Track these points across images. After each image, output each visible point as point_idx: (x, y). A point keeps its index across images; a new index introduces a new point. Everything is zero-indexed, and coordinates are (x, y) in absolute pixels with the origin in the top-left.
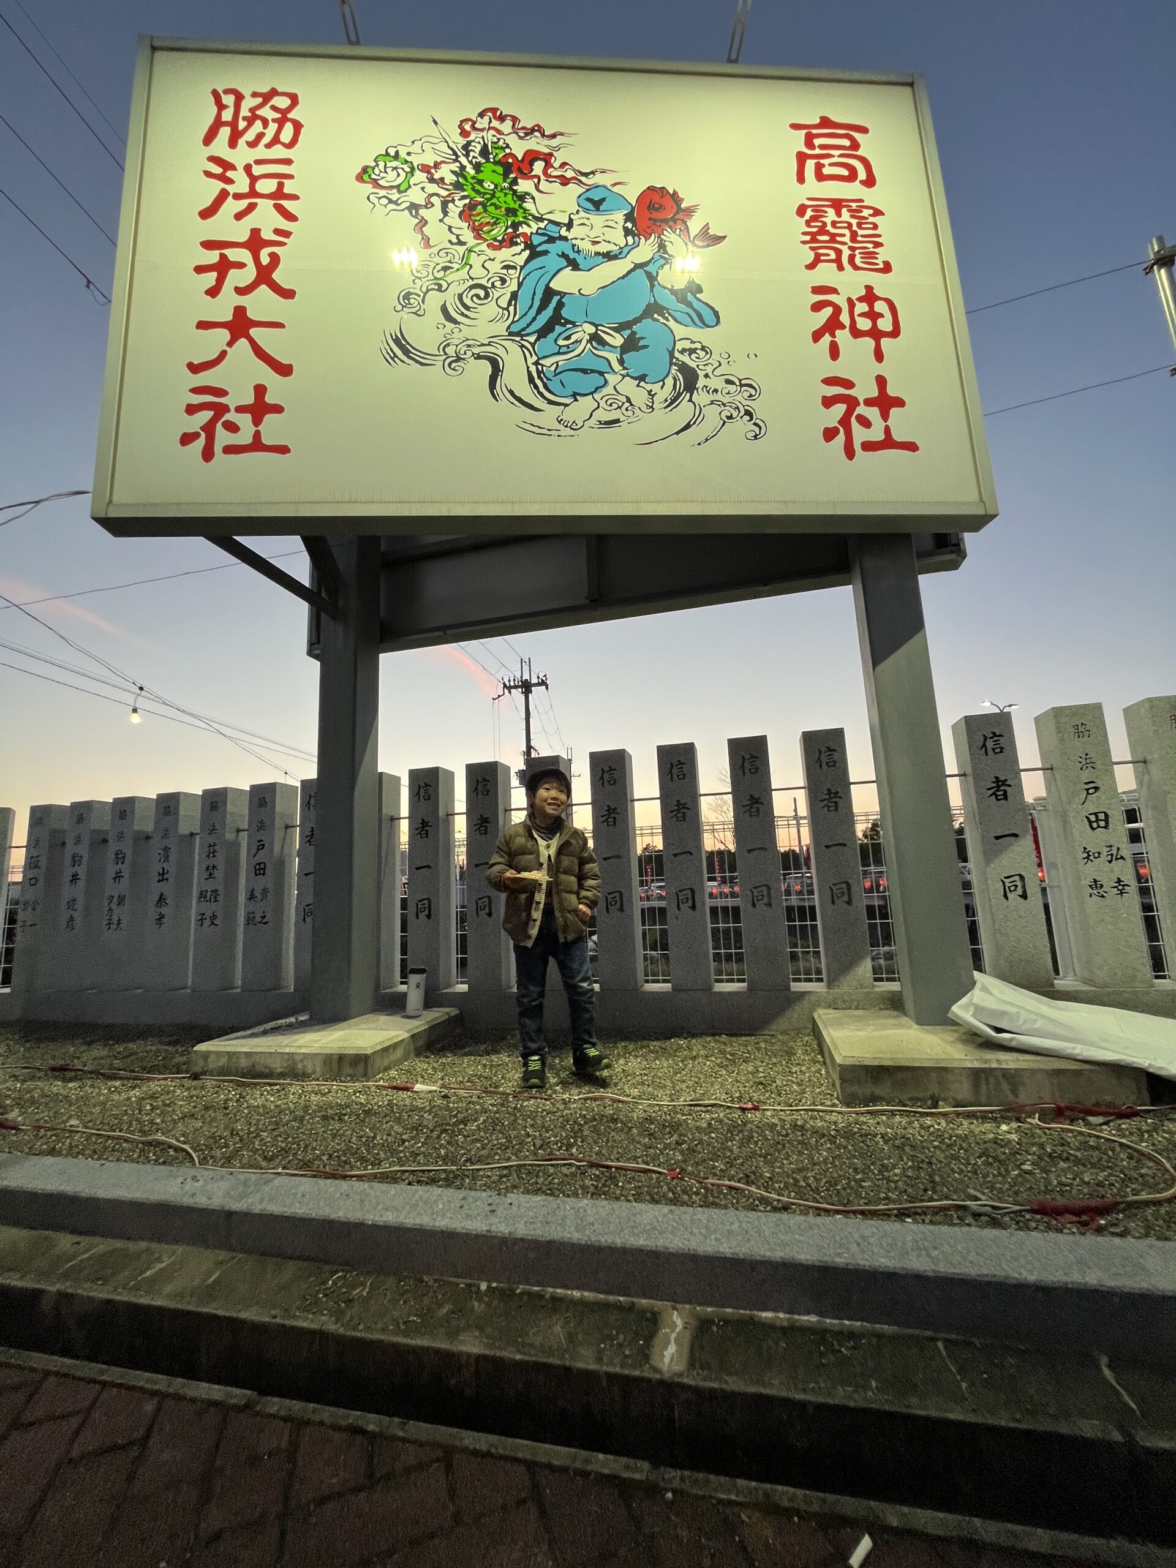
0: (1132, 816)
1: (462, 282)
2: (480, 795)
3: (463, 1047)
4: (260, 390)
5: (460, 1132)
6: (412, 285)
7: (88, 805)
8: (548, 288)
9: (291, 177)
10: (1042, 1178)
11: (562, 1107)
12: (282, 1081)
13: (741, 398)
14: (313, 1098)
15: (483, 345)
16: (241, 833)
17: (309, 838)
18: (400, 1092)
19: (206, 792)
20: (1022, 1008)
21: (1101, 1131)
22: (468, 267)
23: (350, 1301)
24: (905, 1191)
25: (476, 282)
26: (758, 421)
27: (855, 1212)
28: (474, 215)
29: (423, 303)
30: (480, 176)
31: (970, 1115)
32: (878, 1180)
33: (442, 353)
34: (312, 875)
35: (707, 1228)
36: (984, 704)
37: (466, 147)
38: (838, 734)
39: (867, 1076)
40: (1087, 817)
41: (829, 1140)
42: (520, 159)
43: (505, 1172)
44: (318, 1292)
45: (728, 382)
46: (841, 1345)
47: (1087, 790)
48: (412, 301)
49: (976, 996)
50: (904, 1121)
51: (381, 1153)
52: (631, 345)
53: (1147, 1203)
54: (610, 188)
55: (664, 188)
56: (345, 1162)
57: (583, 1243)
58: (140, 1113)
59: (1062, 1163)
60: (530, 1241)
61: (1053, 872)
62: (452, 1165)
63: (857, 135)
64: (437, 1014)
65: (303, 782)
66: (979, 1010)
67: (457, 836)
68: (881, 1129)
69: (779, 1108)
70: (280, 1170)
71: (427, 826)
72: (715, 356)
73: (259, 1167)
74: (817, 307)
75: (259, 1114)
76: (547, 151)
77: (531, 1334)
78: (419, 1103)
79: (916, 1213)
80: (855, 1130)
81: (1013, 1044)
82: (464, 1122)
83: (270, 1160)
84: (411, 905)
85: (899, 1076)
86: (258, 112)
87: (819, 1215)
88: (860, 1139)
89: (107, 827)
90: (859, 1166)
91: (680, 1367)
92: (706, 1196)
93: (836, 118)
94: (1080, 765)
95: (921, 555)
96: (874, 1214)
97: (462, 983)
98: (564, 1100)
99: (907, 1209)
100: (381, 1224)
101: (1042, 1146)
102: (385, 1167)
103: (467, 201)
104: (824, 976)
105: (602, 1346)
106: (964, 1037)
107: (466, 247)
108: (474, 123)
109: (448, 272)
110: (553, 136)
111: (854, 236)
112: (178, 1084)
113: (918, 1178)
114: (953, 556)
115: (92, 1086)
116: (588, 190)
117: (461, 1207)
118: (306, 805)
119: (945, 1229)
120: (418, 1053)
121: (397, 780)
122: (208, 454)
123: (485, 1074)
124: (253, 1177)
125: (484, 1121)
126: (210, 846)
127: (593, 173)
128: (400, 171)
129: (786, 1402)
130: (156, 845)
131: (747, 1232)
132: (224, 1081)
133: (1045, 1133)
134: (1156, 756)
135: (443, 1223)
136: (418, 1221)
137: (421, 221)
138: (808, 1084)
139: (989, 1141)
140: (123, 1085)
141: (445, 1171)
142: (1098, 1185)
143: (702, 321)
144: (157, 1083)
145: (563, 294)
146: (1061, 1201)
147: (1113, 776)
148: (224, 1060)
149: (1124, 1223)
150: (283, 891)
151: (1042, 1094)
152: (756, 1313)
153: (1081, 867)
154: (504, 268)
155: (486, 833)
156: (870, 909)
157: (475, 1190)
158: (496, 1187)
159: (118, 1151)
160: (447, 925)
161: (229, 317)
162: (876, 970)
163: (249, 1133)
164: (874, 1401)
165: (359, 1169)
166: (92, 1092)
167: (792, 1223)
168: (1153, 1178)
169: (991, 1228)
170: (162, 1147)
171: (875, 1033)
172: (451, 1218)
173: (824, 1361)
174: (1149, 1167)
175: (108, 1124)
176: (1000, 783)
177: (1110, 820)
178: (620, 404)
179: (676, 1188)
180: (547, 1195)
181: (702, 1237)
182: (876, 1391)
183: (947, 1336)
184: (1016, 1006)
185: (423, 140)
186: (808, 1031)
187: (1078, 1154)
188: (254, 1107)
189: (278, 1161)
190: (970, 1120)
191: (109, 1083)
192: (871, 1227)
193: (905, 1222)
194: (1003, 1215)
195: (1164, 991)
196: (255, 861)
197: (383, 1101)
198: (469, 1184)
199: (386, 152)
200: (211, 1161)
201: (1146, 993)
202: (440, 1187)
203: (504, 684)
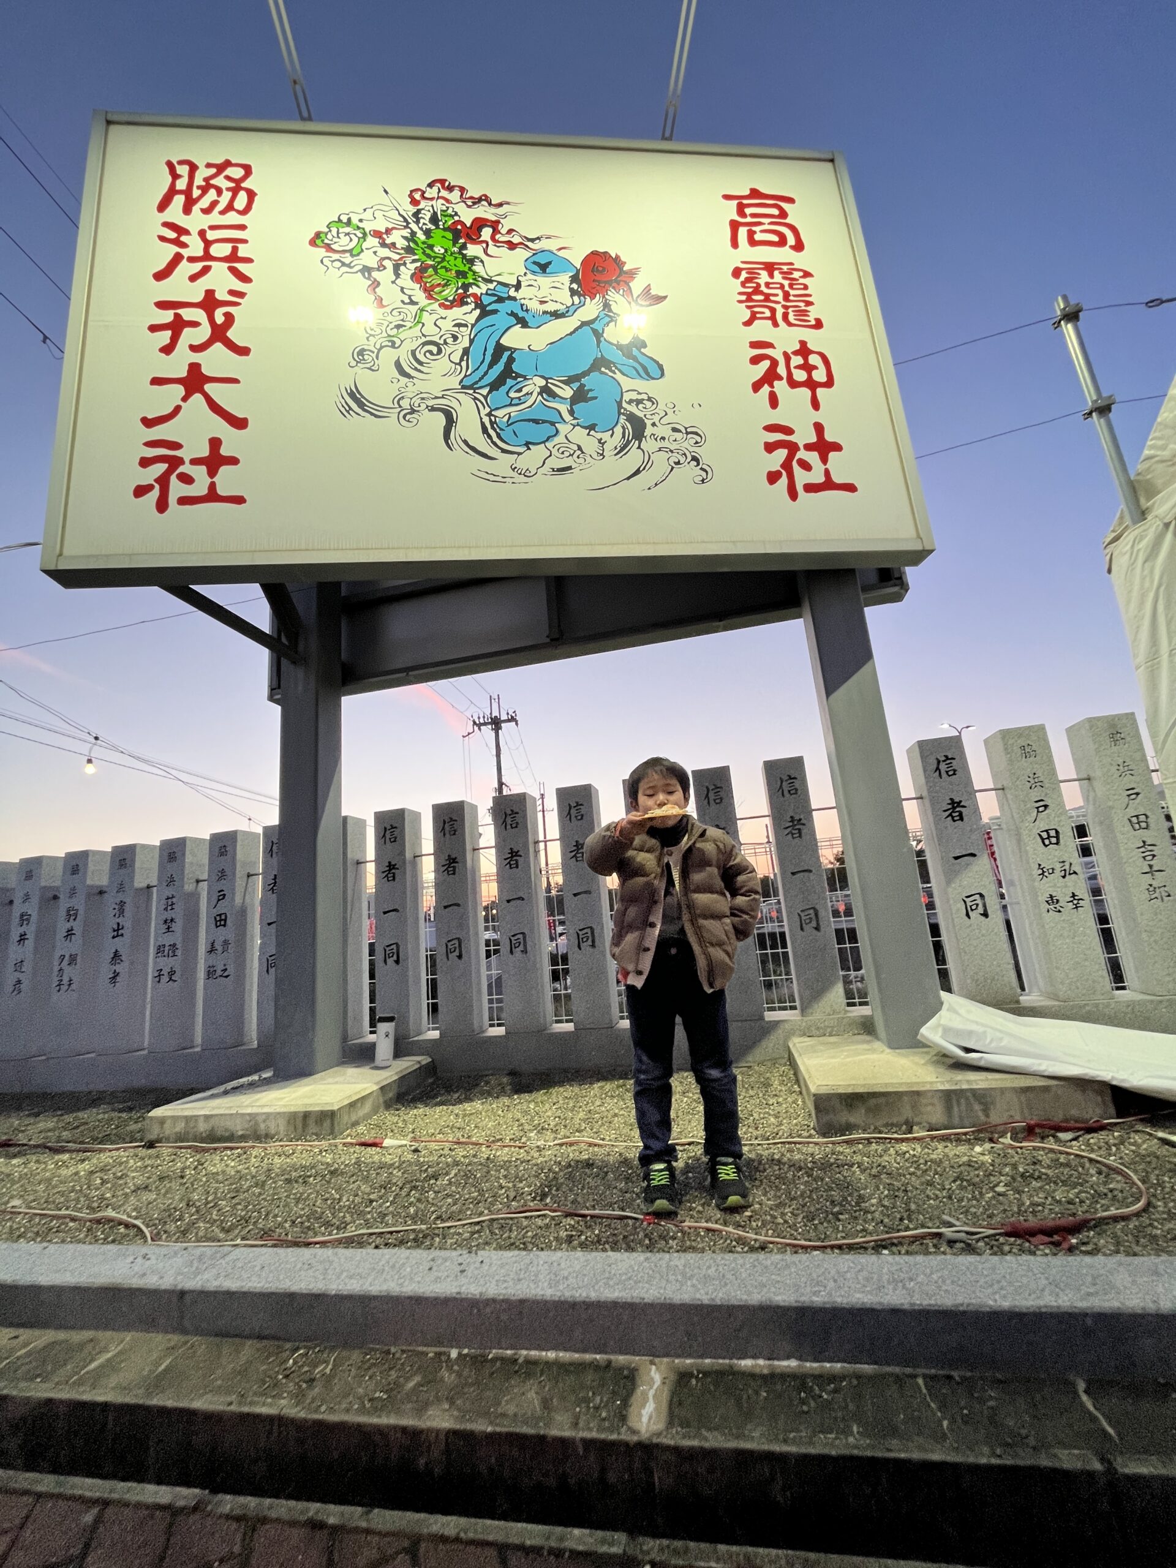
0: (1081, 831)
1: (415, 339)
2: (447, 835)
3: (435, 1096)
4: (215, 443)
5: (431, 1187)
6: (366, 342)
7: (38, 861)
8: (498, 342)
9: (245, 241)
10: (1015, 1199)
11: (536, 1155)
12: (243, 1144)
13: (688, 444)
14: (277, 1160)
15: (436, 398)
16: (201, 884)
17: (272, 886)
18: (369, 1149)
19: (164, 843)
20: (986, 1026)
21: (1071, 1147)
22: (421, 325)
23: (313, 1380)
24: (882, 1222)
25: (428, 339)
26: (704, 467)
27: (832, 1247)
28: (425, 277)
29: (377, 359)
30: (430, 242)
31: (945, 1138)
32: (855, 1211)
33: (396, 406)
34: (274, 925)
35: (684, 1274)
36: (943, 726)
37: (416, 215)
38: (798, 762)
39: (841, 1103)
40: (1040, 835)
41: (806, 1173)
42: (468, 225)
43: (477, 1228)
44: (278, 1373)
45: (675, 430)
46: (821, 1390)
47: (1038, 808)
48: (366, 357)
49: (943, 1017)
50: (880, 1148)
51: (347, 1215)
52: (580, 396)
53: (1116, 1219)
54: (555, 252)
55: (606, 252)
56: (308, 1228)
57: (557, 1299)
58: (89, 1188)
59: (1034, 1183)
60: (503, 1301)
61: (1011, 888)
62: (421, 1224)
63: (784, 205)
64: (408, 1064)
65: (266, 829)
66: (947, 1031)
68: (857, 1158)
69: (757, 1142)
70: (238, 1241)
71: (394, 868)
72: (661, 406)
73: (216, 1240)
74: (755, 360)
75: (217, 1181)
76: (494, 218)
77: (503, 1403)
78: (388, 1159)
79: (893, 1244)
80: (832, 1160)
81: (982, 1064)
82: (435, 1177)
83: (228, 1231)
84: (379, 950)
85: (872, 1102)
86: (212, 182)
87: (796, 1252)
88: (837, 1170)
89: (58, 883)
90: (837, 1198)
91: (660, 1426)
92: (683, 1241)
93: (764, 190)
94: (1029, 785)
95: (866, 589)
96: (851, 1248)
97: (434, 1029)
98: (538, 1147)
99: (884, 1240)
101: (1014, 1166)
102: (351, 1231)
103: (418, 264)
104: (797, 1004)
105: (578, 1409)
106: (935, 1058)
107: (417, 307)
108: (423, 193)
109: (401, 330)
110: (500, 205)
111: (786, 296)
112: (131, 1154)
113: (894, 1207)
114: (896, 589)
115: (38, 1162)
116: (534, 254)
117: (430, 1269)
118: (269, 851)
119: (920, 1258)
120: (388, 1106)
121: (362, 823)
122: (162, 505)
123: (458, 1125)
124: (209, 1252)
125: (456, 1175)
126: (168, 898)
127: (538, 238)
128: (352, 236)
129: (769, 1456)
130: (111, 900)
131: (724, 1276)
132: (181, 1148)
133: (1017, 1153)
134: (1099, 773)
135: (410, 1288)
136: (385, 1288)
137: (373, 283)
138: (785, 1116)
139: (964, 1164)
140: (71, 1159)
141: (414, 1230)
142: (1068, 1203)
143: (647, 374)
144: (109, 1154)
145: (513, 350)
146: (1033, 1222)
147: (1060, 795)
148: (180, 1127)
149: (1095, 1240)
150: (245, 942)
151: (1012, 1113)
152: (736, 1362)
153: (1036, 884)
154: (455, 325)
155: (454, 874)
156: (839, 933)
157: (445, 1249)
158: (467, 1245)
159: (65, 1232)
160: (417, 967)
161: (184, 374)
162: (849, 994)
163: (207, 1203)
164: (856, 1447)
165: (323, 1234)
166: (37, 1169)
167: (769, 1262)
168: (1122, 1191)
169: (966, 1254)
170: (111, 1224)
171: (848, 1060)
172: (419, 1282)
173: (805, 1408)
174: (1118, 1182)
175: (54, 1202)
176: (955, 804)
177: (1061, 836)
178: (572, 452)
179: (652, 1234)
180: (520, 1249)
181: (678, 1284)
182: (857, 1436)
183: (927, 1371)
184: (983, 1025)
185: (374, 208)
186: (784, 1061)
187: (1049, 1172)
188: (213, 1174)
189: (237, 1231)
190: (944, 1144)
191: (57, 1157)
192: (847, 1261)
193: (881, 1254)
194: (978, 1240)
195: (1124, 1002)
196: (216, 912)
197: (350, 1160)
198: (440, 1243)
199: (339, 218)
200: (164, 1237)
201: (1108, 1005)
202: (409, 1248)
203: (474, 723)
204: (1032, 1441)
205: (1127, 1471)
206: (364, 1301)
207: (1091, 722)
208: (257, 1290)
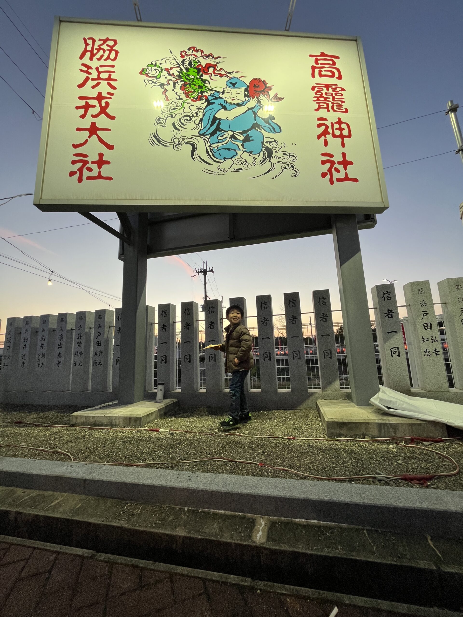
0: (441, 324)
1: (181, 114)
2: (186, 315)
3: (179, 414)
4: (101, 155)
5: (177, 448)
6: (161, 115)
7: (31, 318)
8: (214, 116)
9: (114, 72)
10: (405, 466)
11: (217, 438)
12: (106, 428)
13: (289, 160)
14: (119, 434)
15: (189, 139)
16: (91, 329)
17: (119, 331)
18: (154, 432)
19: (77, 313)
20: (397, 399)
21: (428, 447)
22: (183, 108)
23: (133, 515)
24: (352, 471)
25: (186, 114)
26: (296, 170)
27: (332, 480)
28: (186, 88)
29: (166, 122)
30: (188, 73)
31: (377, 441)
32: (341, 467)
33: (173, 142)
34: (119, 346)
35: (274, 485)
36: (384, 280)
37: (183, 62)
38: (327, 292)
39: (337, 426)
40: (423, 325)
41: (323, 451)
42: (204, 66)
43: (195, 464)
44: (120, 511)
45: (285, 154)
46: (326, 532)
47: (423, 314)
48: (161, 121)
49: (380, 395)
50: (352, 444)
51: (146, 456)
52: (247, 139)
53: (446, 476)
54: (239, 78)
55: (260, 79)
56: (132, 460)
57: (226, 492)
58: (50, 440)
59: (413, 460)
60: (205, 491)
61: (410, 346)
62: (174, 461)
63: (335, 60)
64: (169, 401)
65: (116, 309)
66: (381, 400)
67: (177, 331)
68: (343, 447)
69: (303, 438)
70: (106, 463)
71: (165, 327)
72: (280, 144)
73: (97, 462)
74: (319, 126)
75: (97, 441)
76: (214, 64)
77: (205, 528)
78: (161, 436)
79: (356, 480)
80: (333, 447)
81: (394, 413)
82: (179, 444)
83: (102, 459)
84: (159, 358)
85: (350, 426)
86: (101, 47)
87: (318, 481)
88: (335, 451)
89: (38, 326)
90: (334, 461)
91: (263, 541)
92: (274, 473)
93: (327, 53)
94: (421, 305)
95: (359, 222)
96: (340, 480)
97: (179, 389)
98: (218, 435)
99: (353, 478)
100: (146, 484)
101: (405, 454)
102: (147, 462)
103: (183, 83)
104: (321, 387)
105: (233, 532)
106: (375, 410)
107: (182, 101)
108: (186, 52)
109: (175, 110)
110: (217, 58)
111: (334, 99)
112: (65, 429)
113: (357, 466)
114: (371, 223)
115: (31, 429)
116: (230, 79)
117: (178, 477)
118: (118, 318)
119: (367, 486)
120: (161, 416)
121: (153, 309)
122: (80, 180)
123: (187, 425)
124: (95, 466)
125: (187, 444)
126: (79, 334)
127: (232, 72)
128: (157, 70)
129: (305, 555)
130: (58, 334)
131: (290, 487)
132: (83, 427)
133: (407, 449)
134: (450, 301)
135: (170, 484)
136: (160, 483)
137: (165, 90)
138: (314, 429)
139: (385, 452)
140: (43, 429)
141: (171, 463)
142: (427, 469)
143: (275, 130)
144: (57, 428)
145: (220, 119)
146: (412, 475)
147: (433, 310)
148: (83, 420)
149: (437, 484)
150: (108, 352)
151: (405, 433)
152: (293, 519)
153: (421, 344)
154: (197, 109)
155: (188, 330)
156: (339, 360)
157: (183, 471)
158: (192, 470)
159: (41, 455)
160: (173, 366)
161: (89, 127)
162: (341, 384)
163: (94, 448)
164: (339, 554)
165: (137, 462)
166: (31, 432)
167: (308, 484)
168: (448, 466)
169: (385, 486)
170: (59, 454)
171: (341, 409)
172: (173, 482)
173: (320, 538)
174: (447, 462)
175: (37, 445)
176: (390, 311)
177: (432, 326)
178: (242, 162)
179: (262, 470)
180: (211, 473)
181: (272, 489)
182: (340, 550)
183: (367, 528)
184: (396, 399)
185: (166, 59)
186: (314, 408)
187: (419, 456)
188: (96, 438)
189: (105, 459)
190: (377, 444)
191: (38, 428)
192: (338, 485)
193: (351, 483)
194: (390, 481)
195: (453, 393)
196: (97, 340)
197: (147, 436)
198: (181, 468)
199: (152, 63)
200: (78, 460)
201: (446, 394)
202: (169, 469)
203: (196, 271)
204: (408, 557)
205: (446, 570)
206: (152, 487)
207: (448, 281)
208: (113, 481)
